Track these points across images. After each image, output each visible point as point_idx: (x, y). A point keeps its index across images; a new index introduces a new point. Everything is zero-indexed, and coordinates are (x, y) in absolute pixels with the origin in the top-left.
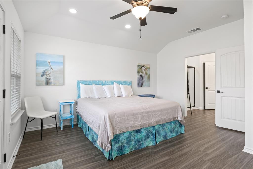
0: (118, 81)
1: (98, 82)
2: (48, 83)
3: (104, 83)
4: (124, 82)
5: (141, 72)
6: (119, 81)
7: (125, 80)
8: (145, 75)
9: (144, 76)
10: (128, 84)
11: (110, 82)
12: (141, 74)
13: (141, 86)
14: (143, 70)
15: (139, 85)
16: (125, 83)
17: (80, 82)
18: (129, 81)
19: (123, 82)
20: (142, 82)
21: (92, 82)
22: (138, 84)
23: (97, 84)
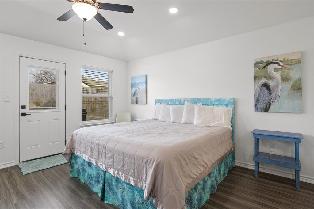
0: (204, 99)
1: (175, 100)
2: (137, 103)
3: (183, 102)
4: (216, 100)
5: (265, 77)
6: (207, 99)
7: (218, 97)
8: (281, 81)
9: (277, 87)
10: (225, 105)
11: (191, 101)
12: (263, 80)
13: (267, 110)
14: (273, 71)
15: (258, 106)
16: (218, 103)
17: (157, 101)
18: (227, 99)
19: (214, 101)
20: (270, 101)
21: (168, 100)
22: (256, 106)
23: (174, 103)
